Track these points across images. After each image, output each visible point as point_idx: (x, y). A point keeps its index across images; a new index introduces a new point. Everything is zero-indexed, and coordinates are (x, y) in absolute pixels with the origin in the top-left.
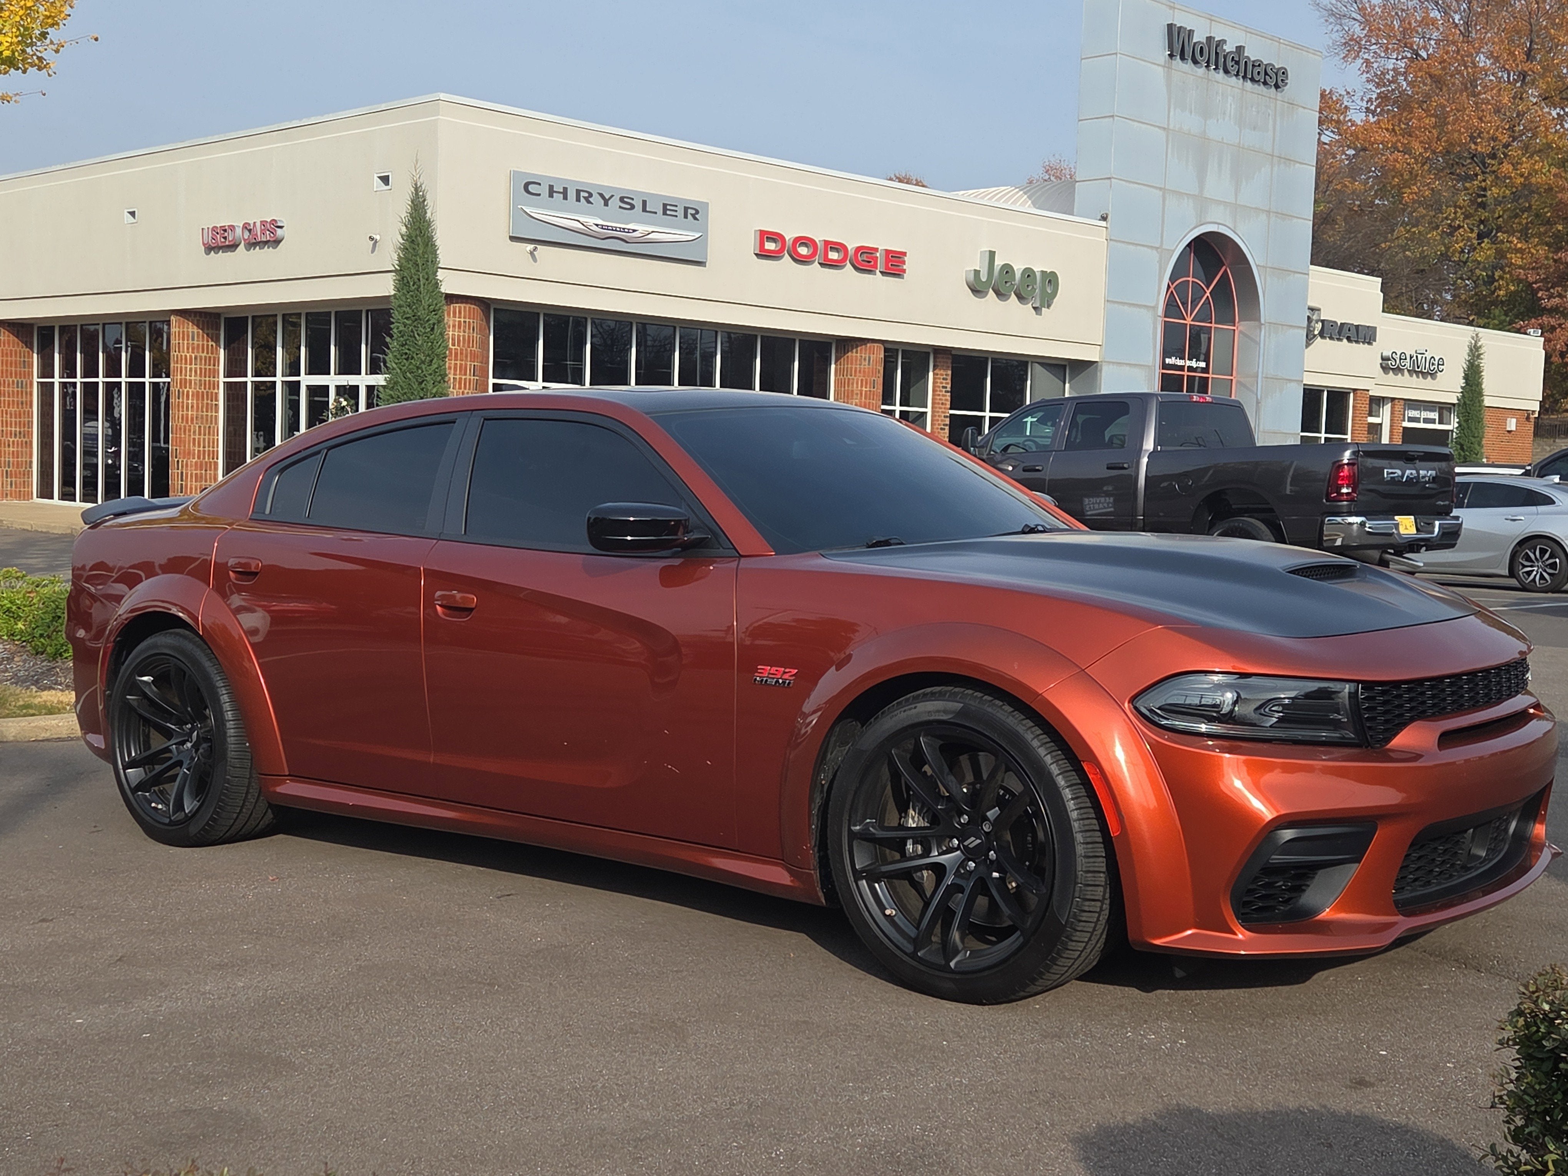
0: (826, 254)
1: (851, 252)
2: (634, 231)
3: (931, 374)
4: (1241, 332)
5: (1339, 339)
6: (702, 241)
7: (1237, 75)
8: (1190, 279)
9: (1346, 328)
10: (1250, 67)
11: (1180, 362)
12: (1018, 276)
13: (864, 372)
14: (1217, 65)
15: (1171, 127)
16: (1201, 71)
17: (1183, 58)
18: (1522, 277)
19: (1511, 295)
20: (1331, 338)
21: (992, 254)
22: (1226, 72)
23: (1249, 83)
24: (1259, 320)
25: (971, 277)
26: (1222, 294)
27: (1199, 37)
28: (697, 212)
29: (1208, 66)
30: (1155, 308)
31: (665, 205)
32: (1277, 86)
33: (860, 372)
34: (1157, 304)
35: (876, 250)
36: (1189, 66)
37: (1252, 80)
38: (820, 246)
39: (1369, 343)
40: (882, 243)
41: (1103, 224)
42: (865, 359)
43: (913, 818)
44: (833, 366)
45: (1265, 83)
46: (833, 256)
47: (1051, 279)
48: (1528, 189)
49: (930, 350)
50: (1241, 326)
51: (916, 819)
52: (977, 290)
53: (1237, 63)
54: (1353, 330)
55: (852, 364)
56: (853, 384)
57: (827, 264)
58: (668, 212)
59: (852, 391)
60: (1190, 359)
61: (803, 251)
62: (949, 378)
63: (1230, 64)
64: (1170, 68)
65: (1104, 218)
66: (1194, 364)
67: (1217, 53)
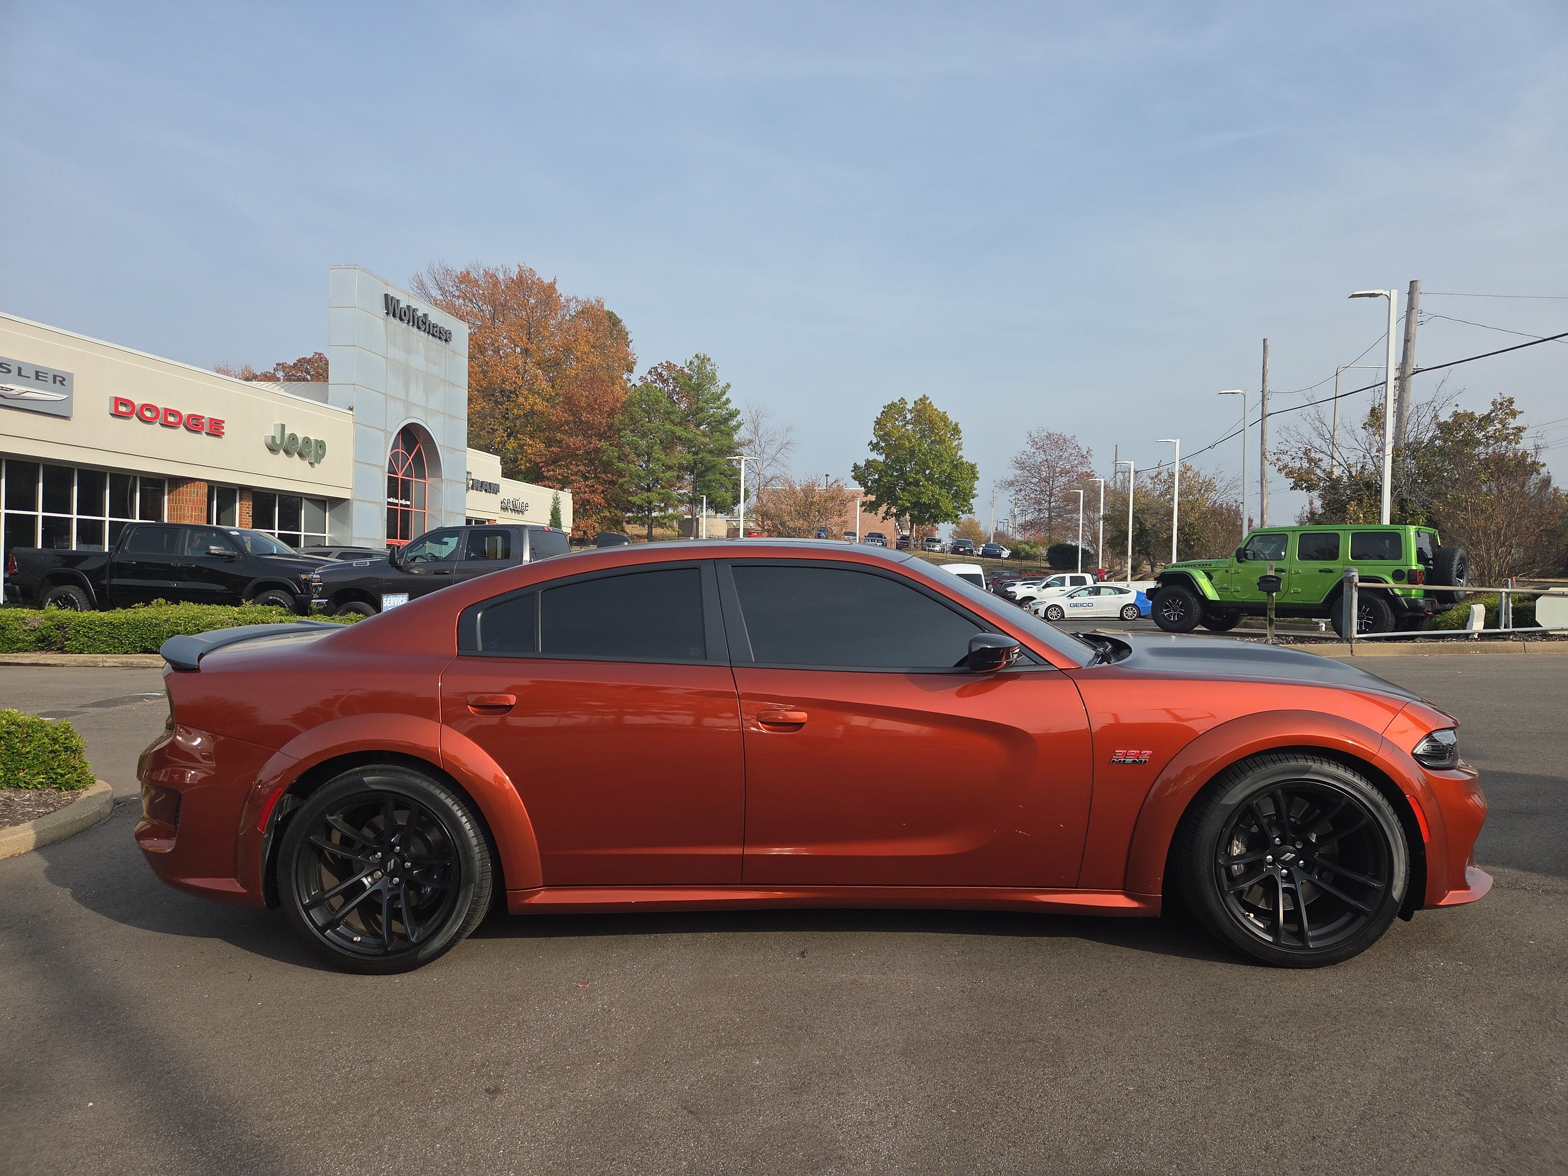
0: (166, 418)
1: (185, 418)
2: (11, 390)
3: (238, 504)
4: (429, 484)
5: (481, 491)
6: (69, 401)
7: (425, 331)
8: (400, 450)
9: (484, 484)
10: (431, 327)
11: (396, 501)
12: (300, 441)
13: (194, 501)
14: (413, 323)
15: (389, 356)
16: (404, 325)
17: (394, 316)
18: (533, 459)
19: (527, 468)
20: (477, 490)
21: (283, 426)
22: (419, 328)
23: (431, 336)
24: (441, 477)
25: (270, 441)
26: (418, 458)
27: (403, 305)
28: (64, 379)
29: (408, 323)
30: (383, 467)
31: (37, 372)
32: (446, 341)
33: (190, 501)
34: (384, 464)
35: (203, 417)
36: (397, 321)
37: (433, 335)
38: (162, 412)
39: (496, 493)
40: (208, 413)
41: (350, 412)
42: (194, 492)
43: (1237, 846)
44: (166, 497)
45: (440, 338)
46: (171, 419)
47: (321, 445)
48: (532, 413)
49: (236, 488)
50: (429, 481)
51: (1240, 846)
52: (272, 449)
53: (424, 323)
54: (488, 485)
55: (183, 495)
56: (184, 510)
57: (166, 425)
58: (40, 378)
59: (184, 514)
60: (401, 499)
61: (148, 414)
62: (251, 507)
63: (420, 323)
64: (386, 321)
65: (351, 409)
66: (403, 502)
67: (413, 316)
